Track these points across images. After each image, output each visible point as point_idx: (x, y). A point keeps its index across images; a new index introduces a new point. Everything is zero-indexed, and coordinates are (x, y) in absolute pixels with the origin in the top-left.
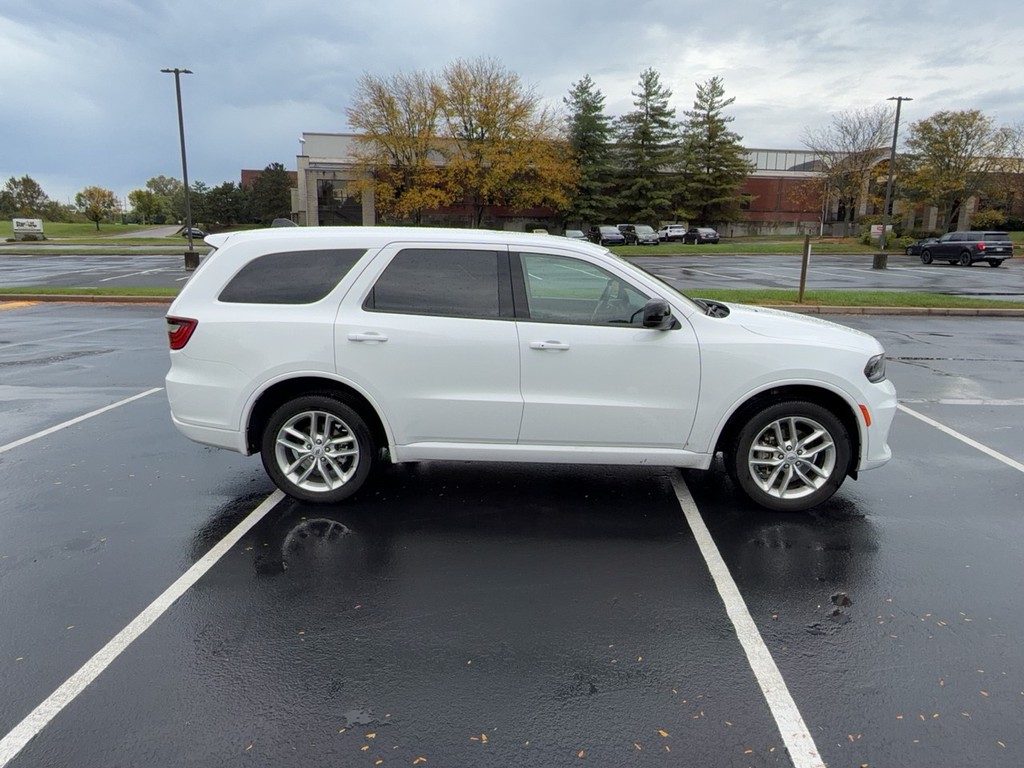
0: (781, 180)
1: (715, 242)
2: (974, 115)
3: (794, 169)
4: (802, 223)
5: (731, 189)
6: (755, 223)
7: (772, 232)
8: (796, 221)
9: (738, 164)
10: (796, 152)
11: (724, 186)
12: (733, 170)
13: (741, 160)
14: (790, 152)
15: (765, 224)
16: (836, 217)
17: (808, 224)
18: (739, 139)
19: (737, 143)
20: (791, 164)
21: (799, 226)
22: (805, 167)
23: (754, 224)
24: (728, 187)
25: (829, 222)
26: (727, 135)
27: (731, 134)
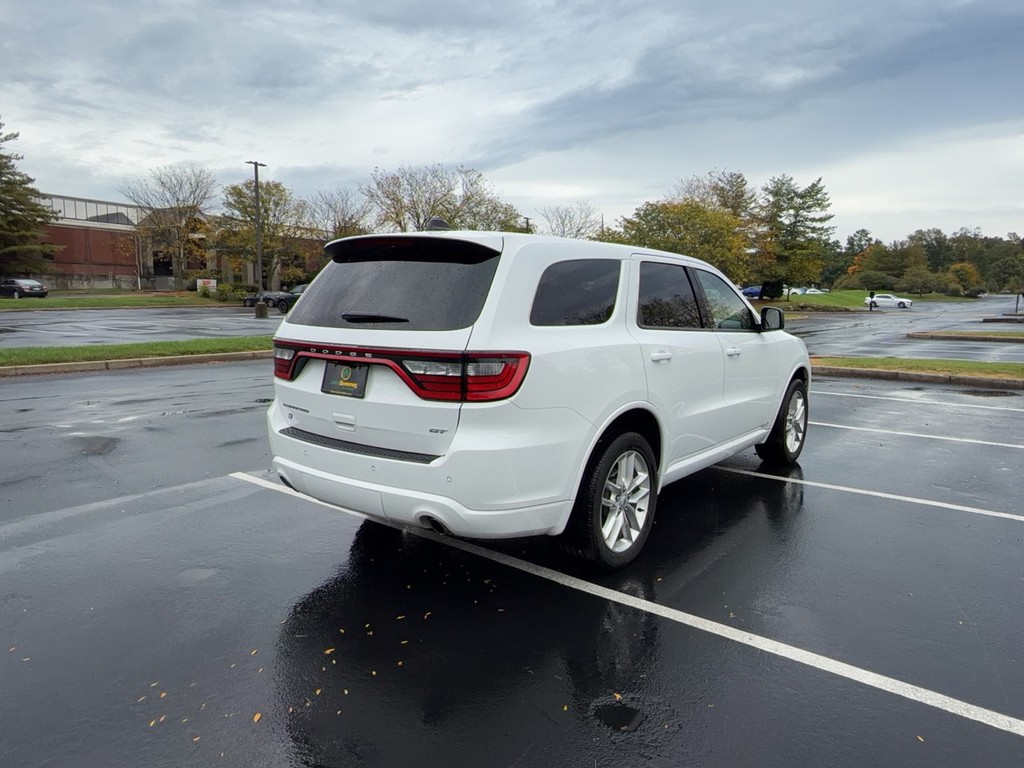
0: (87, 230)
1: (42, 295)
2: (277, 186)
3: (97, 219)
4: (117, 277)
5: (34, 237)
6: (63, 275)
7: (85, 285)
8: (110, 274)
9: (34, 208)
10: (97, 202)
11: (23, 232)
12: (31, 216)
13: (37, 205)
14: (90, 201)
15: (76, 277)
16: (152, 271)
17: (124, 277)
18: (31, 180)
19: (30, 186)
20: (92, 213)
21: (114, 279)
22: (107, 218)
23: (63, 278)
24: (29, 234)
25: (146, 276)
26: (14, 174)
27: (19, 174)
